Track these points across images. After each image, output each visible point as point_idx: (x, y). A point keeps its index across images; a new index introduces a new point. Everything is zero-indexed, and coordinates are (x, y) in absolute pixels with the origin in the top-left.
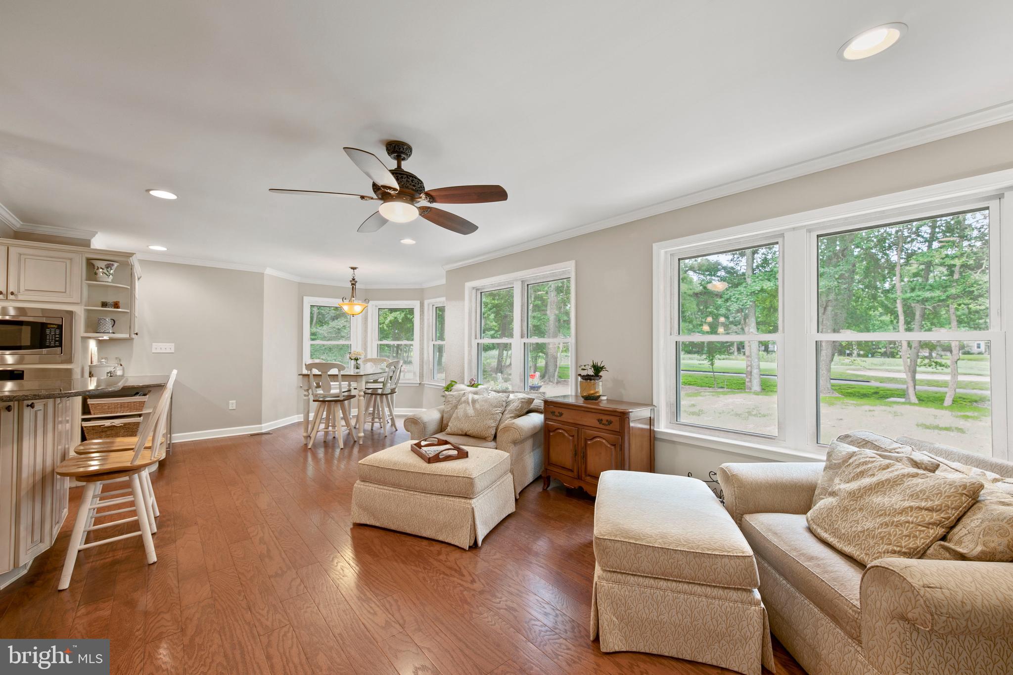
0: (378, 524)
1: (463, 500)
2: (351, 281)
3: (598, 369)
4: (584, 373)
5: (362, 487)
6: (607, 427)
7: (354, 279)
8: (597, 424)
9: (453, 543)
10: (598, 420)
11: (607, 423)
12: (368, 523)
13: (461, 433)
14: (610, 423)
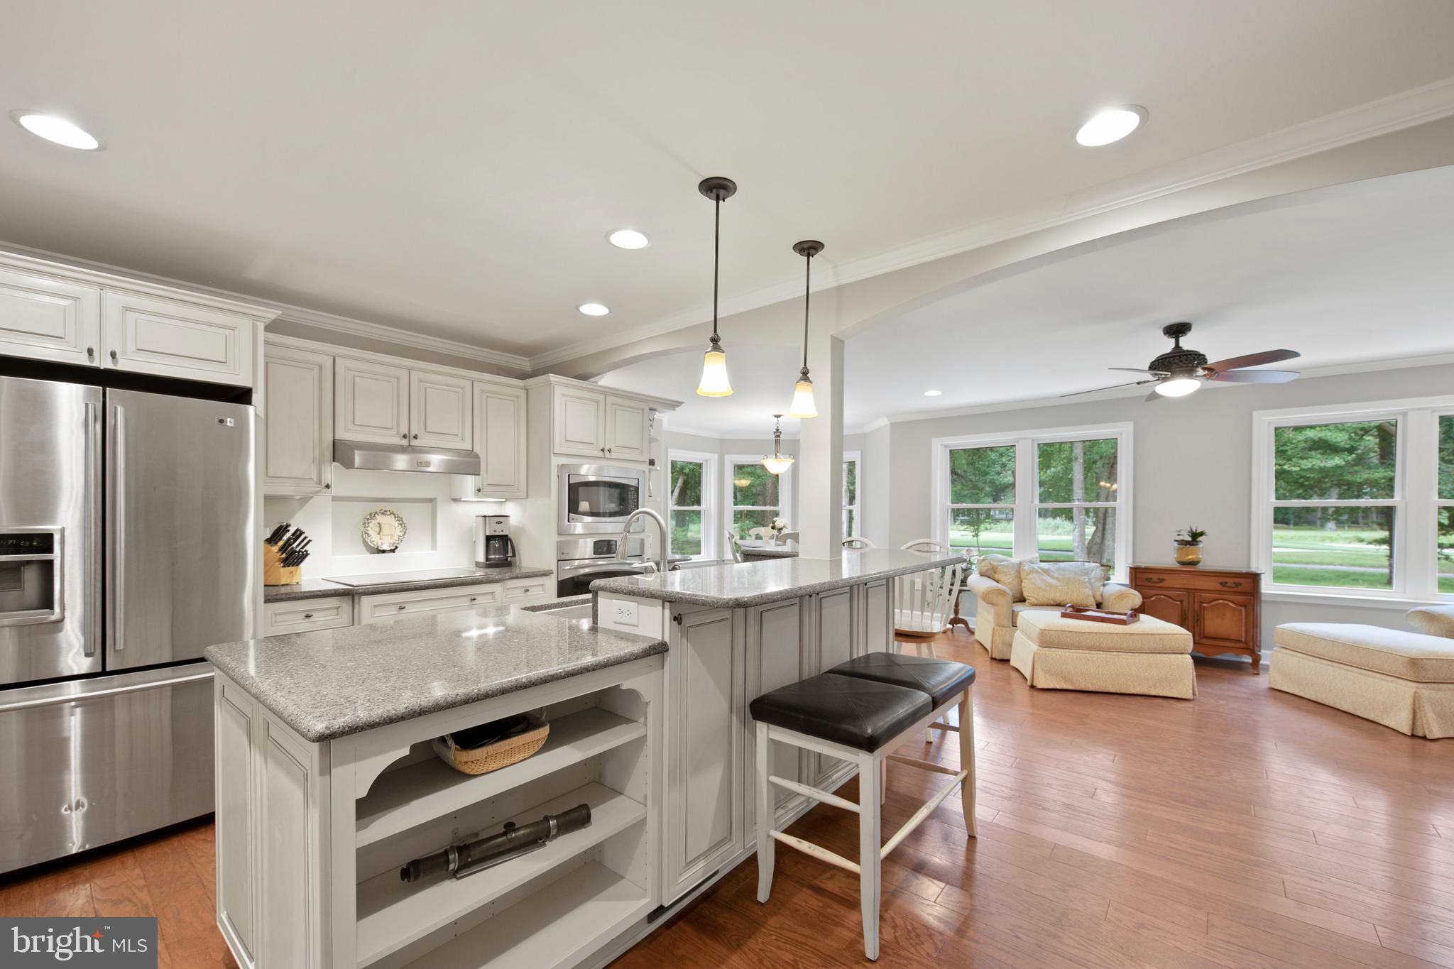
0: (1070, 687)
1: (1180, 656)
2: (775, 433)
3: (1196, 536)
4: (1180, 538)
5: (1047, 652)
6: (1236, 590)
7: (777, 430)
8: (1219, 587)
9: (1169, 695)
10: (1221, 583)
11: (1234, 586)
12: (1058, 687)
13: (1052, 603)
14: (1239, 584)
